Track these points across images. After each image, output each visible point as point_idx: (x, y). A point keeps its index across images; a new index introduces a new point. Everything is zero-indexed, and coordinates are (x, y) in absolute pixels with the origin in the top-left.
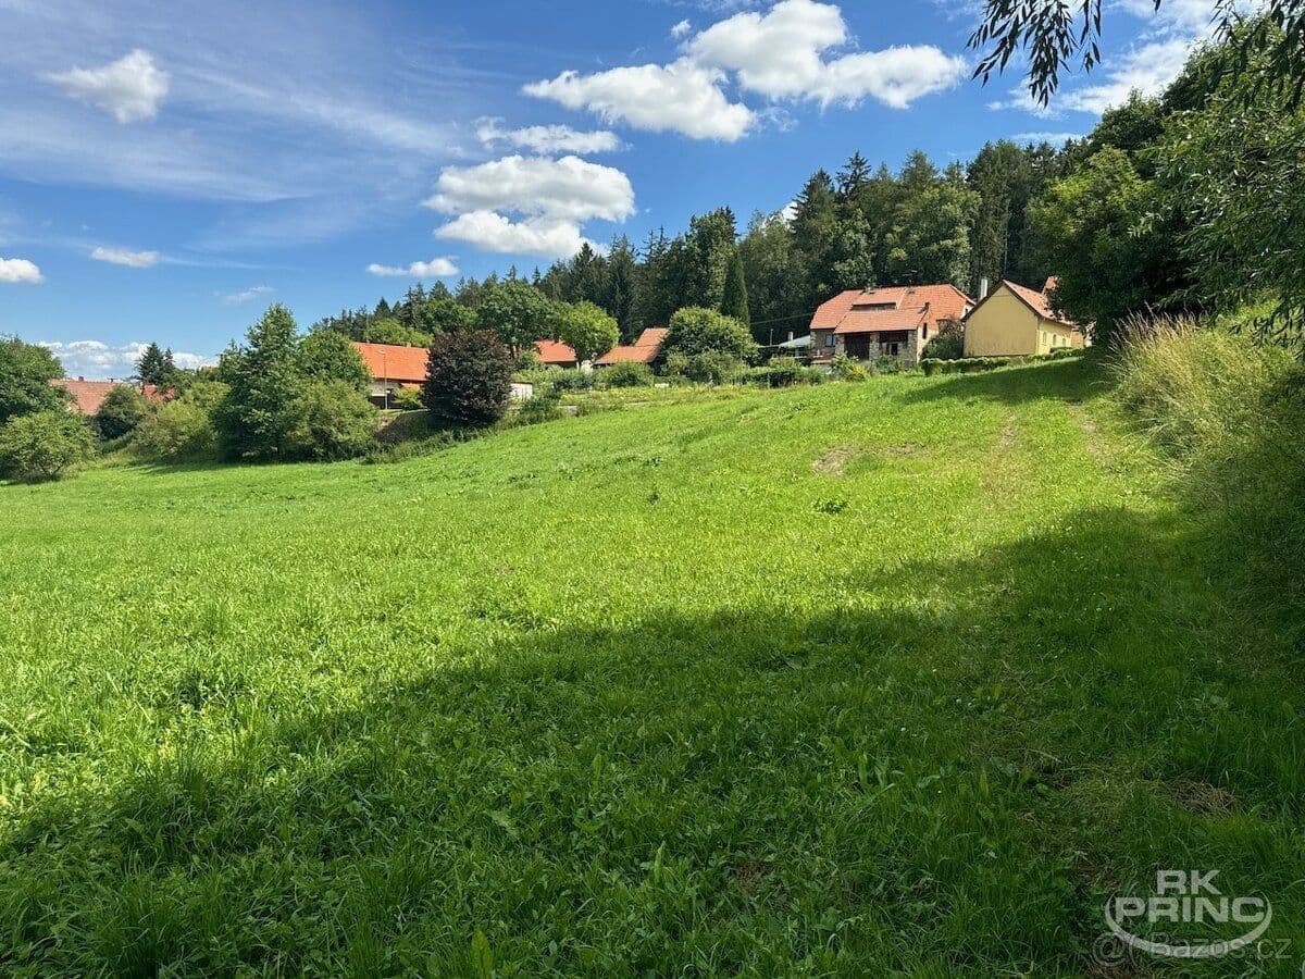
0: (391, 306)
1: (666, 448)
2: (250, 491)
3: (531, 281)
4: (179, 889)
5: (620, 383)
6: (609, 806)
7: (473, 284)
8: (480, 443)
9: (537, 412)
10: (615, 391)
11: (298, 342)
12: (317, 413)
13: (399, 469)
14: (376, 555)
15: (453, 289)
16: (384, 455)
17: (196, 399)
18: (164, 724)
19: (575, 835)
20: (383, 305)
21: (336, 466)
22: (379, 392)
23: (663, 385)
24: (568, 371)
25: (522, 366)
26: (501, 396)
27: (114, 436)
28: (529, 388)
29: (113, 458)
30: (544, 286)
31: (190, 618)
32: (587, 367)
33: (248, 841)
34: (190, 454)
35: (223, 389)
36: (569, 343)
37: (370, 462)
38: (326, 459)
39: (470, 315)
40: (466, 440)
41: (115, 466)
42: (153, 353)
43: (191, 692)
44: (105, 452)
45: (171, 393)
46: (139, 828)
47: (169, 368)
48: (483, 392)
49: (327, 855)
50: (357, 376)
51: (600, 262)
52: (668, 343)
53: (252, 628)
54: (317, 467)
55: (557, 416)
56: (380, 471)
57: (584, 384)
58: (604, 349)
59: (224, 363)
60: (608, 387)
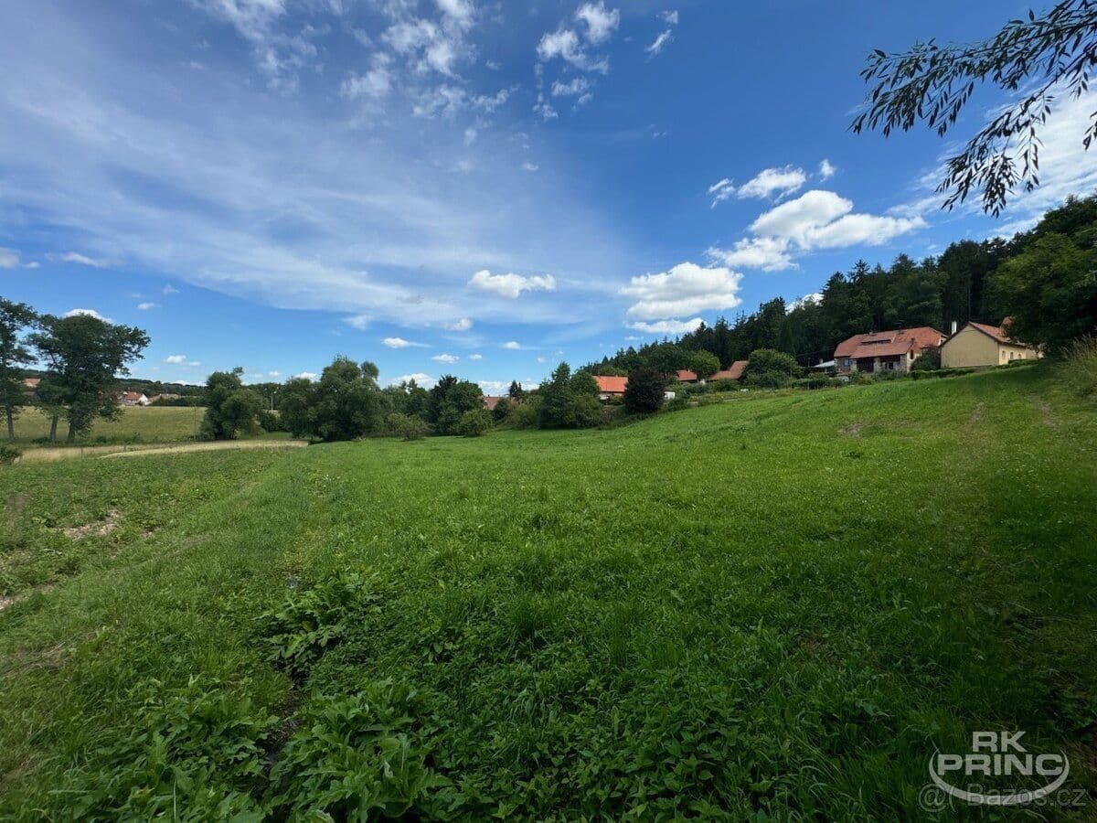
0: (609, 359)
1: (747, 423)
2: (551, 442)
3: (674, 343)
4: (540, 601)
5: (721, 390)
6: (731, 595)
7: (646, 346)
8: (650, 421)
9: (677, 405)
10: (718, 394)
11: (571, 377)
12: (577, 408)
13: (613, 433)
14: (606, 470)
15: (637, 349)
16: (606, 427)
17: (530, 403)
18: (527, 535)
19: (713, 606)
20: (606, 358)
21: (585, 431)
22: (603, 397)
23: (745, 390)
24: (693, 385)
25: (671, 383)
26: (660, 397)
27: (500, 419)
28: (673, 394)
29: (499, 427)
30: (680, 344)
31: (534, 492)
32: (703, 382)
33: (564, 587)
34: (526, 424)
35: (541, 398)
36: (694, 371)
37: (600, 429)
38: (581, 428)
39: (645, 360)
40: (643, 419)
41: (500, 430)
42: (514, 384)
43: (536, 522)
44: (496, 425)
45: (521, 400)
46: (523, 574)
47: (520, 390)
48: (651, 397)
49: (596, 597)
50: (596, 391)
51: (710, 330)
52: (747, 368)
53: (556, 498)
54: (577, 432)
55: (689, 407)
56: (604, 434)
57: (702, 390)
58: (713, 372)
59: (541, 387)
60: (715, 392)
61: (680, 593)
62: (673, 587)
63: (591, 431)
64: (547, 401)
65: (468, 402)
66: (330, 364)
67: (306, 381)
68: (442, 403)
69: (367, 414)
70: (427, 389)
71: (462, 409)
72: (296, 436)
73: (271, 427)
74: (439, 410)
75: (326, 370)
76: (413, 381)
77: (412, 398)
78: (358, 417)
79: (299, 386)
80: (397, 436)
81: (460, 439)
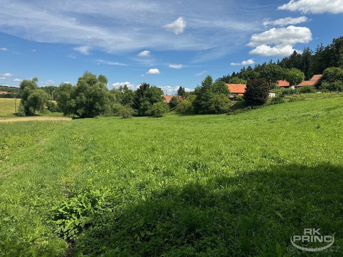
0: (236, 73)
1: (321, 112)
2: (200, 121)
3: (276, 63)
4: (197, 211)
5: (304, 92)
7: (259, 65)
8: (259, 110)
9: (276, 101)
10: (302, 94)
11: (213, 84)
12: (217, 102)
13: (236, 116)
14: (234, 138)
15: (253, 67)
16: (232, 113)
17: (189, 99)
18: (190, 173)
20: (234, 73)
21: (220, 115)
22: (232, 96)
23: (320, 92)
24: (287, 89)
25: (273, 88)
26: (266, 96)
27: (173, 108)
28: (274, 94)
29: (172, 112)
30: (280, 64)
31: (193, 149)
32: (293, 87)
34: (188, 112)
35: (195, 96)
36: (287, 81)
37: (229, 114)
38: (218, 113)
39: (258, 74)
40: (255, 109)
41: (172, 114)
42: (181, 88)
43: (195, 166)
44: (171, 111)
45: (184, 98)
46: (188, 196)
47: (184, 92)
48: (261, 96)
50: (227, 92)
51: (299, 56)
52: (321, 79)
53: (206, 153)
54: (216, 116)
55: (283, 102)
56: (231, 117)
57: (292, 92)
58: (300, 81)
59: (196, 90)
60: (300, 93)
61: (282, 213)
62: (278, 209)
63: (224, 115)
64: (198, 98)
65: (156, 98)
66: (82, 76)
67: (70, 85)
68: (141, 99)
69: (102, 104)
70: (133, 91)
71: (152, 102)
72: (65, 115)
74: (139, 102)
75: (80, 79)
76: (126, 86)
77: (125, 96)
78: (98, 106)
79: (64, 88)
80: (118, 115)
81: (152, 118)
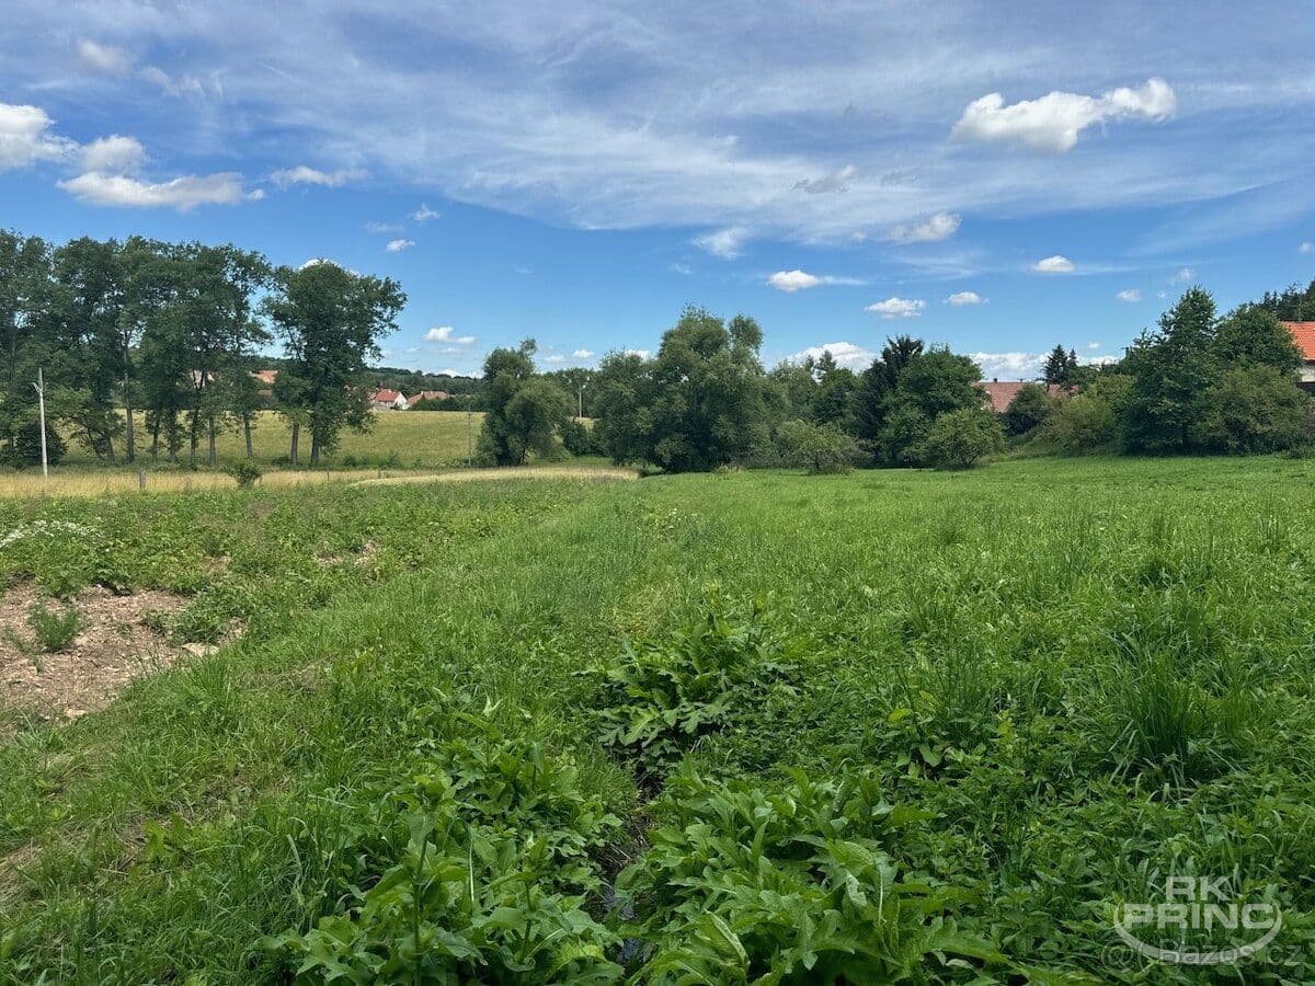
11: (1215, 326)
12: (1234, 402)
17: (1100, 392)
21: (1252, 460)
27: (1021, 431)
29: (1020, 452)
35: (1129, 381)
37: (1297, 456)
38: (1242, 452)
41: (1023, 458)
42: (1059, 352)
44: (1013, 446)
45: (1075, 388)
47: (1073, 365)
50: (1285, 358)
54: (1228, 461)
59: (1132, 356)
63: (1274, 458)
64: (1145, 388)
65: (948, 394)
66: (673, 324)
67: (635, 359)
68: (889, 399)
69: (740, 421)
70: (856, 372)
71: (932, 409)
72: (619, 460)
73: (580, 447)
74: (880, 414)
75: (669, 336)
76: (828, 356)
77: (825, 391)
78: (724, 428)
79: (621, 369)
80: (796, 465)
81: (928, 473)
